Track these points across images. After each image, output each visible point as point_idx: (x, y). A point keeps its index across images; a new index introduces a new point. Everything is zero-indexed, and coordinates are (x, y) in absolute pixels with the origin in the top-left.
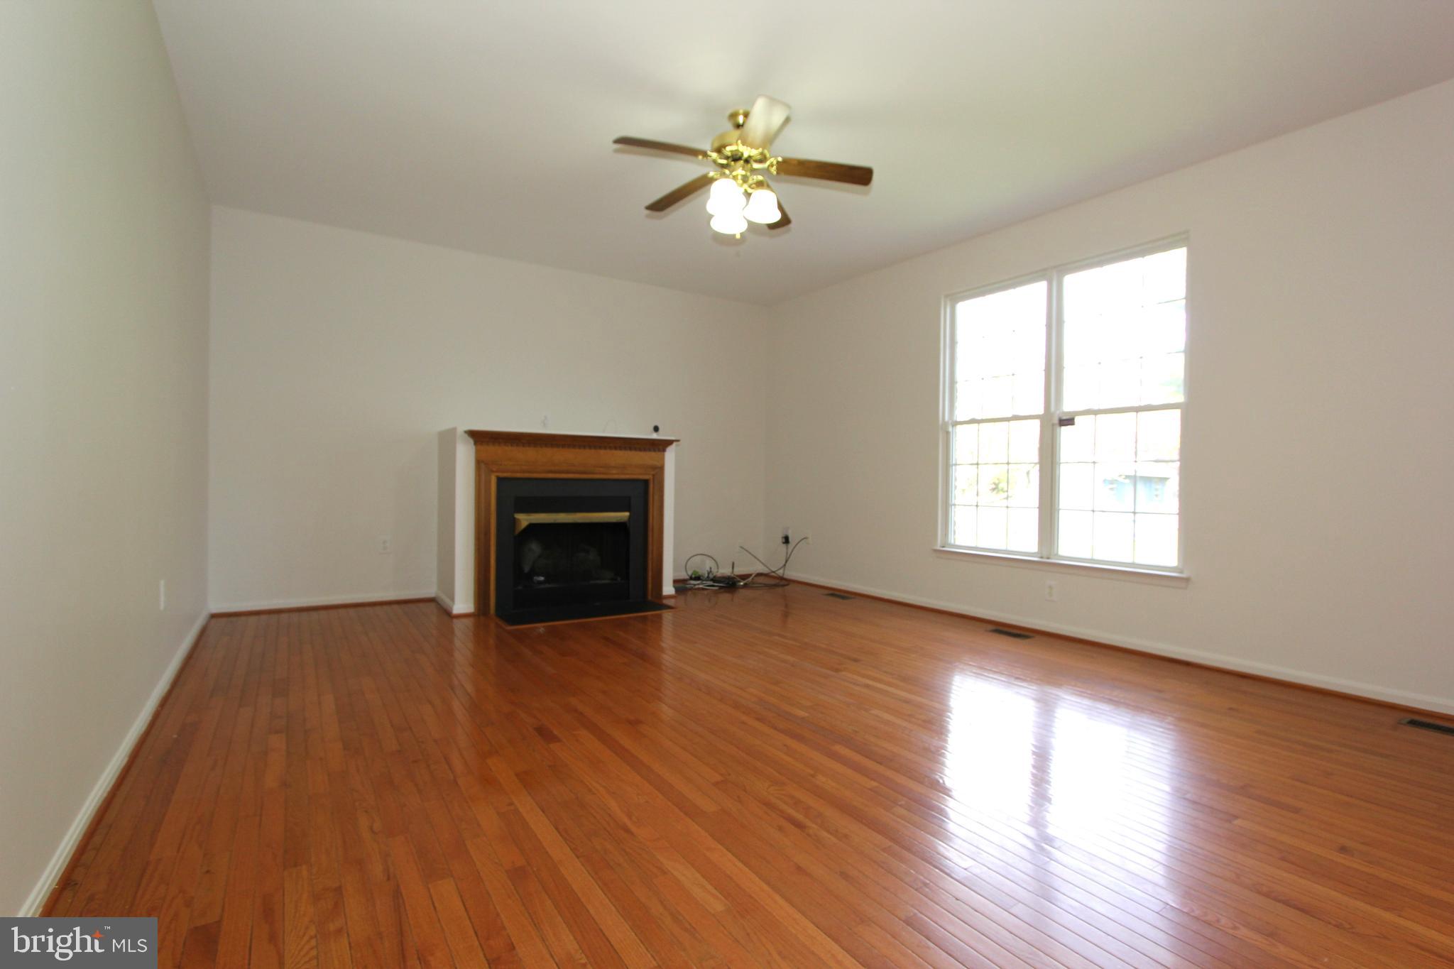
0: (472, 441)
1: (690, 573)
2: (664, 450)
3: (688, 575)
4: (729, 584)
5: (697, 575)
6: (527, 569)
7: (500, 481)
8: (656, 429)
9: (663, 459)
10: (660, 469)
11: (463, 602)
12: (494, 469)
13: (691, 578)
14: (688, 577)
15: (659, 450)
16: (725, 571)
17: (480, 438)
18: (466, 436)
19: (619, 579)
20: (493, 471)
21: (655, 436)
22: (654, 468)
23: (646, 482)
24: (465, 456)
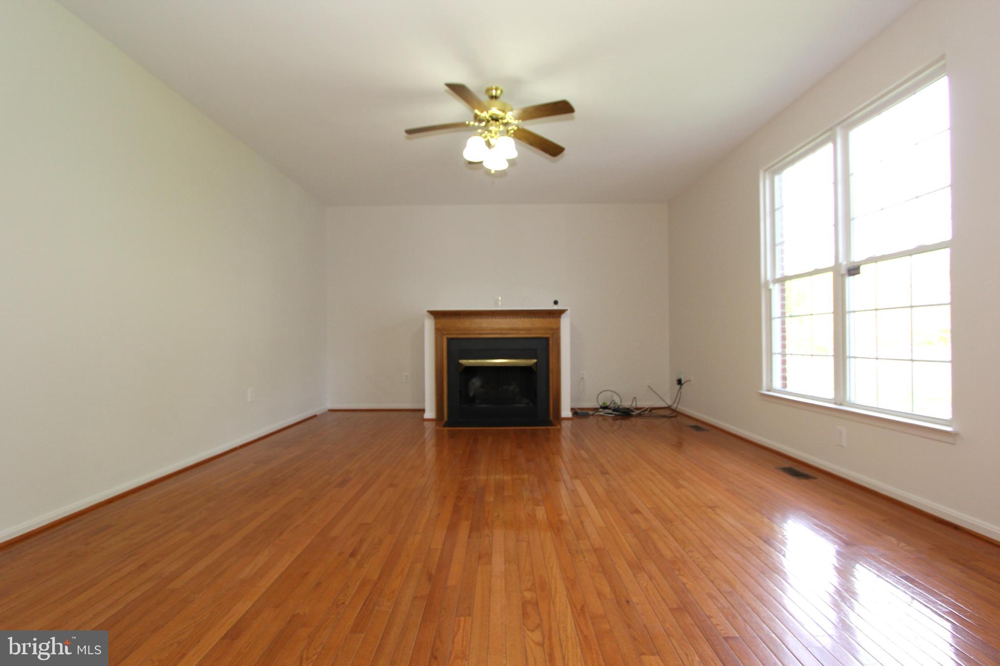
0: (432, 317)
1: (601, 404)
2: (560, 317)
3: (599, 404)
4: (625, 414)
5: (605, 406)
6: (471, 394)
7: (450, 340)
8: (556, 303)
9: (559, 323)
10: (557, 331)
11: (430, 413)
12: (445, 333)
13: (601, 407)
14: (599, 407)
15: (557, 317)
16: (626, 404)
17: (437, 315)
18: (428, 314)
19: (531, 404)
20: (444, 335)
21: (556, 307)
22: (552, 329)
23: (547, 339)
24: (429, 325)
